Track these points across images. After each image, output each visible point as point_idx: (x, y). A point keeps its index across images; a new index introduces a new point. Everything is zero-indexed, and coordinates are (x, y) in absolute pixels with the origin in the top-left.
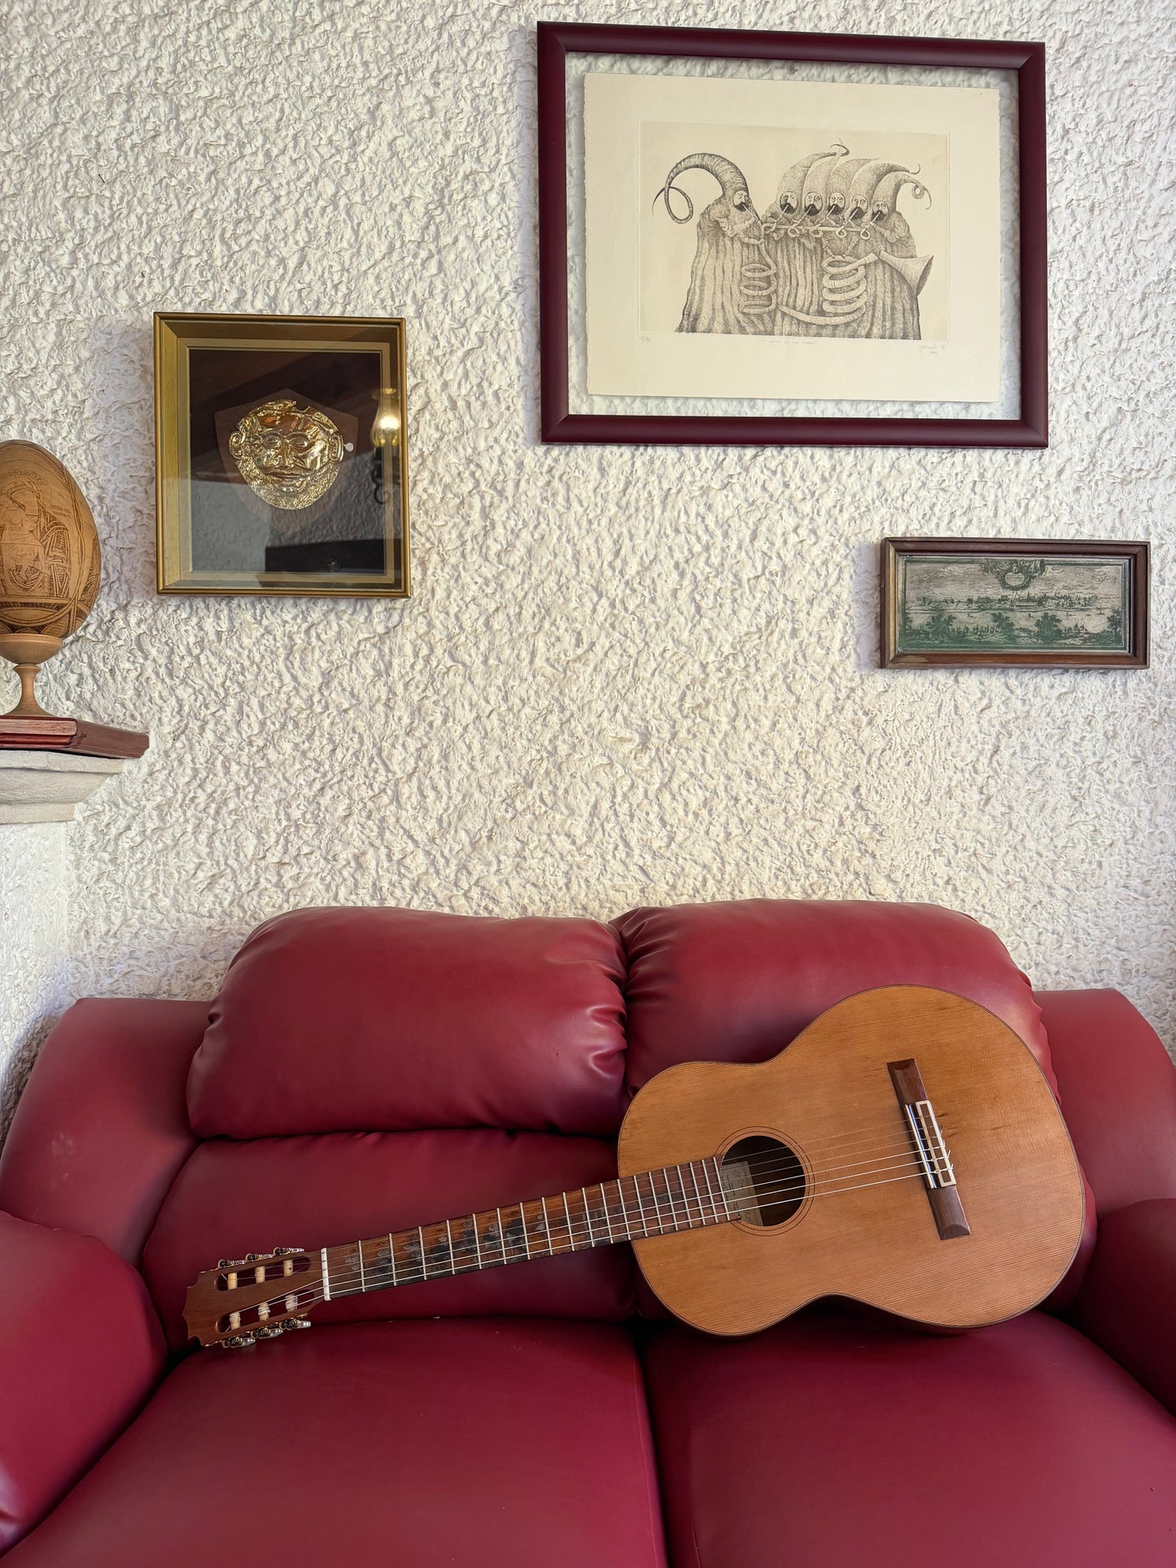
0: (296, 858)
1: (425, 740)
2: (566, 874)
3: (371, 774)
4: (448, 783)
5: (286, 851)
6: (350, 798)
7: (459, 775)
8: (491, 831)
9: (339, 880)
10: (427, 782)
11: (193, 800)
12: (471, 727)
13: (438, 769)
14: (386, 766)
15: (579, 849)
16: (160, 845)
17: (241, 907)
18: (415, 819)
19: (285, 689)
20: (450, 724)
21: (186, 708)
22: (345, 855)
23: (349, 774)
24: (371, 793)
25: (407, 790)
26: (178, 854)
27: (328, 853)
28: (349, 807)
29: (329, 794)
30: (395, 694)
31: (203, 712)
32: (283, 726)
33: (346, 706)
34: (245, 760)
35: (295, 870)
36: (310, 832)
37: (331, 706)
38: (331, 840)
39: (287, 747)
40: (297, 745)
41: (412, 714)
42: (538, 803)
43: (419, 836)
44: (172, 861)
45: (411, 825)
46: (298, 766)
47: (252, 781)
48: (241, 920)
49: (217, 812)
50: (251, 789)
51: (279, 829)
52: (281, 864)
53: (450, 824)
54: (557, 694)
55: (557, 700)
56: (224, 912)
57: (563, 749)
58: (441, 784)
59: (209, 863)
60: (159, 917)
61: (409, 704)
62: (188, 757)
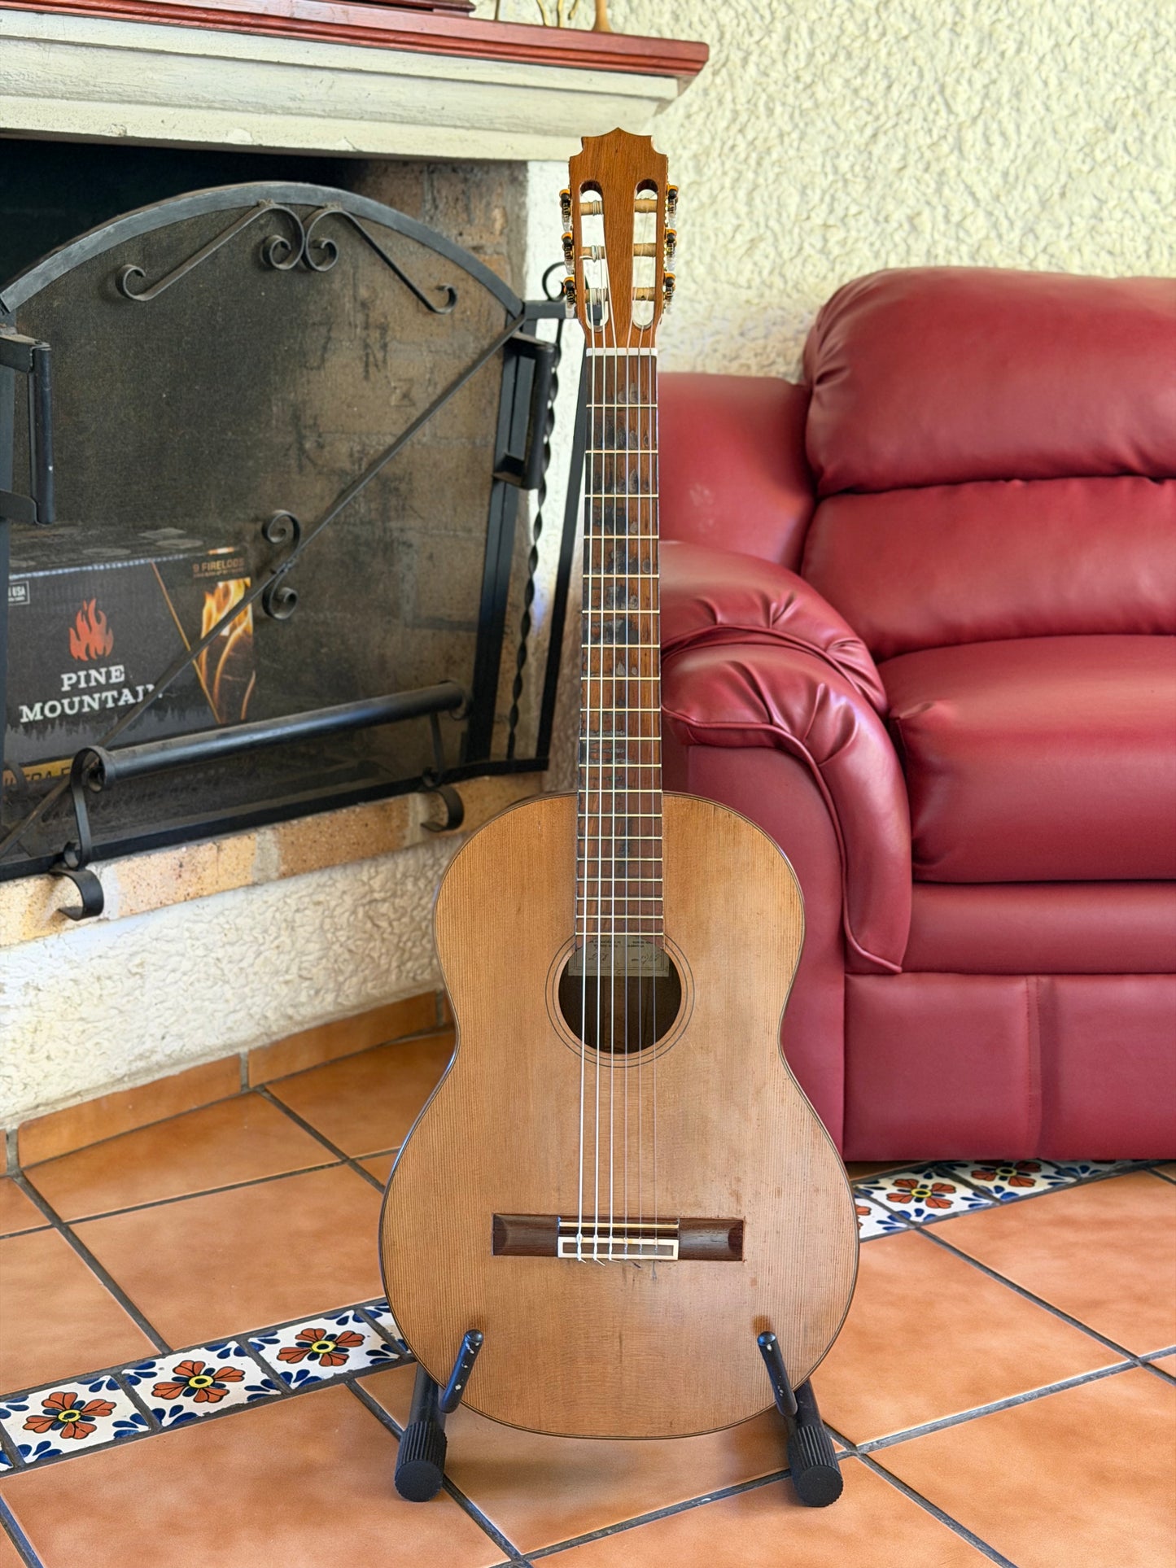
0: (843, 220)
1: (995, 74)
2: (1148, 239)
3: (931, 117)
4: (1018, 127)
5: (831, 211)
6: (906, 146)
7: (1031, 118)
8: (1065, 186)
9: (889, 245)
10: (995, 126)
11: (733, 148)
12: (1048, 58)
13: (1007, 109)
14: (947, 105)
15: (1164, 209)
16: (695, 203)
17: (782, 276)
18: (979, 172)
19: (838, 11)
20: (1024, 54)
21: (728, 36)
22: (899, 215)
23: (906, 116)
24: (929, 141)
25: (972, 136)
26: (716, 213)
27: (878, 213)
28: (904, 158)
29: (883, 140)
30: (963, 16)
31: (748, 40)
32: (834, 57)
33: (905, 32)
34: (790, 99)
35: (841, 234)
36: (858, 187)
37: (890, 32)
38: (883, 198)
39: (837, 83)
40: (847, 81)
41: (981, 41)
42: (1121, 152)
43: (982, 193)
44: (710, 221)
45: (973, 180)
46: (847, 107)
47: (796, 126)
48: (783, 292)
49: (759, 164)
50: (795, 135)
51: (825, 183)
52: (826, 226)
53: (1017, 178)
54: (1151, 16)
55: (1151, 24)
56: (763, 282)
57: (1154, 85)
58: (1011, 129)
59: (747, 224)
60: (693, 287)
61: (979, 29)
62: (728, 97)
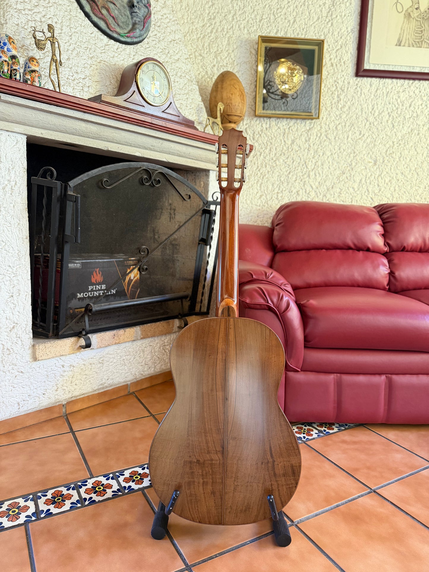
0: (282, 192)
1: (317, 160)
2: (352, 199)
3: (303, 169)
4: (322, 172)
5: (279, 189)
6: (297, 175)
7: (326, 170)
8: (333, 186)
9: (292, 198)
10: (317, 172)
11: (257, 174)
12: (330, 157)
13: (320, 168)
14: (306, 166)
15: (355, 192)
16: (248, 187)
17: (267, 204)
18: (313, 182)
19: (282, 144)
20: (324, 156)
21: (257, 149)
22: (294, 191)
23: (297, 168)
24: (302, 174)
25: (312, 174)
26: (253, 189)
27: (290, 190)
28: (296, 178)
29: (291, 174)
30: (310, 147)
31: (261, 150)
32: (281, 155)
33: (297, 150)
34: (271, 164)
35: (281, 195)
36: (285, 184)
37: (294, 149)
38: (291, 187)
39: (281, 161)
40: (284, 160)
41: (314, 153)
42: (346, 179)
43: (314, 187)
44: (251, 191)
45: (312, 184)
46: (284, 166)
47: (272, 170)
48: (267, 207)
49: (263, 178)
50: (271, 172)
51: (278, 183)
52: (278, 193)
53: (322, 184)
54: (353, 148)
55: (353, 150)
56: (263, 205)
57: (354, 164)
58: (321, 173)
59: (260, 192)
60: (247, 206)
61: (314, 150)
62: (256, 163)
